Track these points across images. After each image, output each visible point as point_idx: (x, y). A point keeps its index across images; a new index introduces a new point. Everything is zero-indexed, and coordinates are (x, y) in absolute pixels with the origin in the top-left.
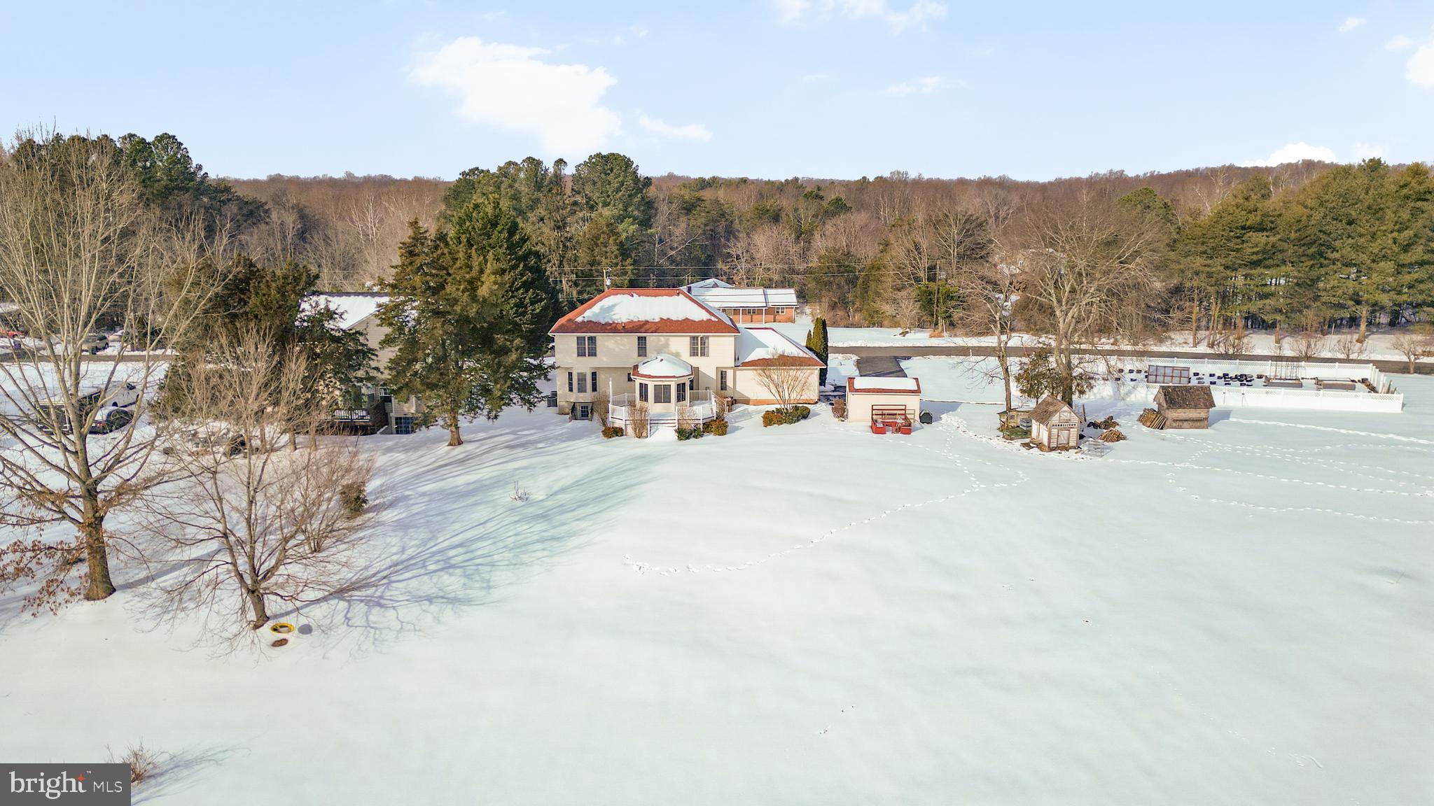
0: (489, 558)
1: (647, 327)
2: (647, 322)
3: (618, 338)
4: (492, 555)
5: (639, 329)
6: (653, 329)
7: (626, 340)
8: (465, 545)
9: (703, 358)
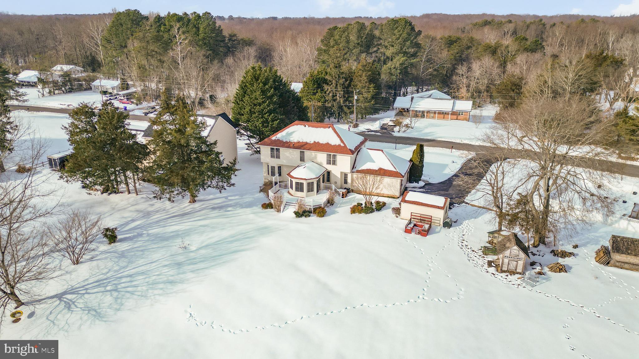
0: (135, 288)
1: (305, 146)
2: (306, 143)
3: (291, 150)
4: (138, 287)
5: (302, 147)
6: (308, 148)
7: (295, 153)
8: (133, 276)
9: (334, 166)
